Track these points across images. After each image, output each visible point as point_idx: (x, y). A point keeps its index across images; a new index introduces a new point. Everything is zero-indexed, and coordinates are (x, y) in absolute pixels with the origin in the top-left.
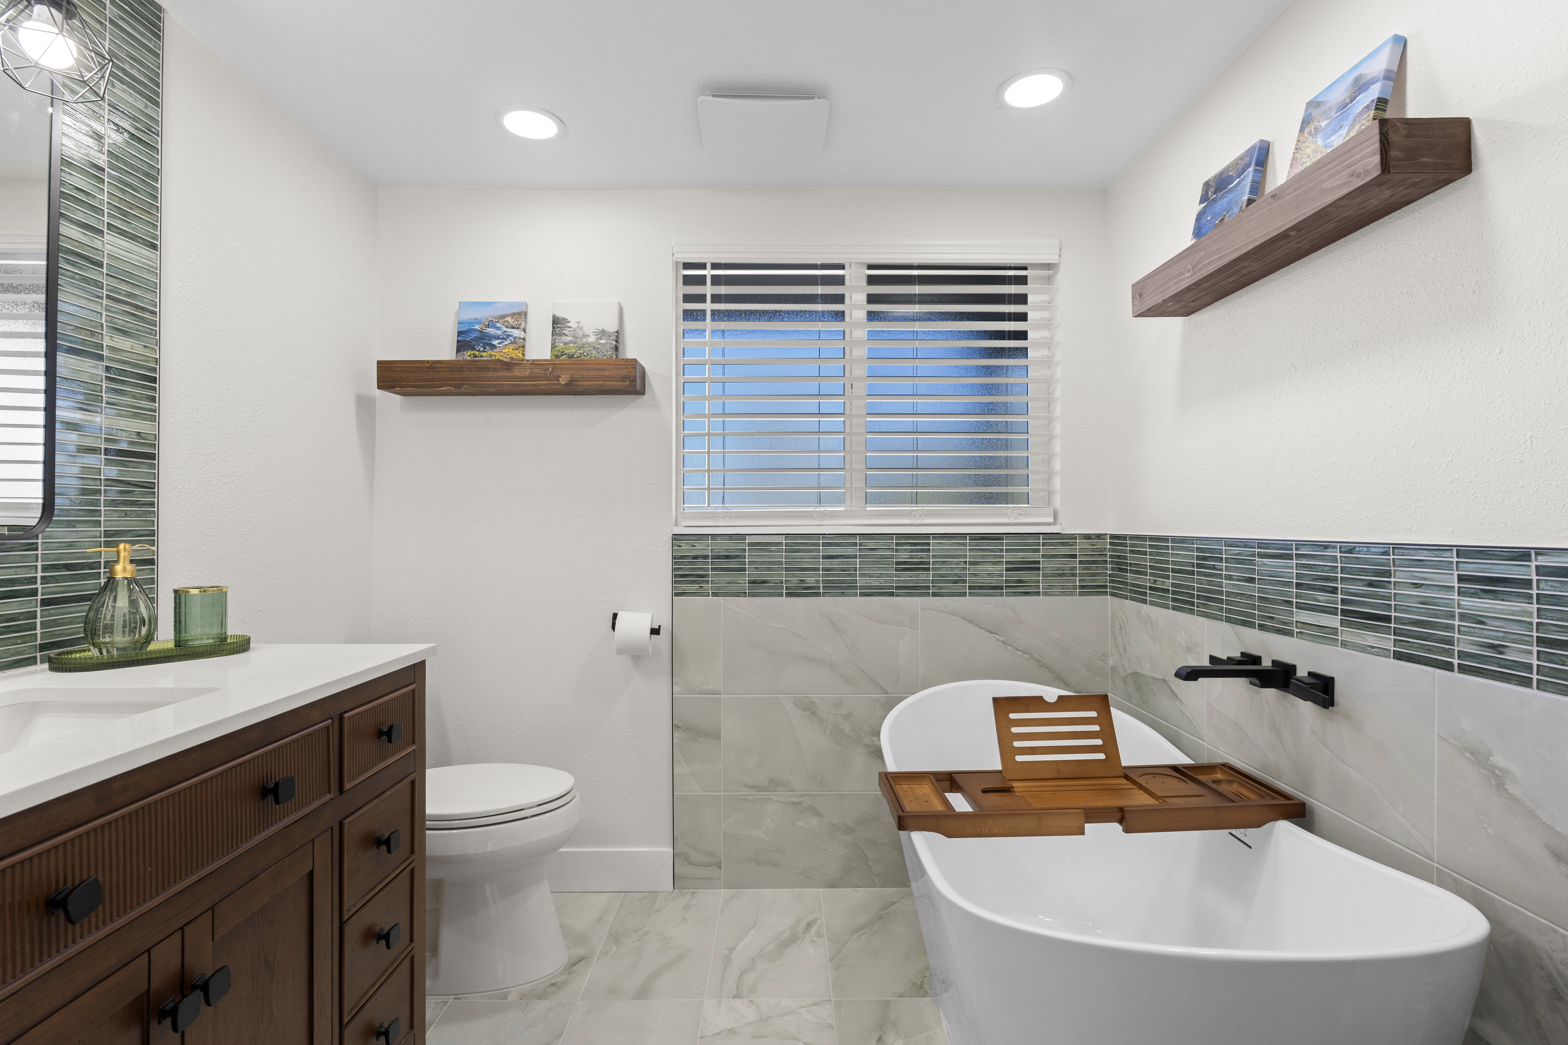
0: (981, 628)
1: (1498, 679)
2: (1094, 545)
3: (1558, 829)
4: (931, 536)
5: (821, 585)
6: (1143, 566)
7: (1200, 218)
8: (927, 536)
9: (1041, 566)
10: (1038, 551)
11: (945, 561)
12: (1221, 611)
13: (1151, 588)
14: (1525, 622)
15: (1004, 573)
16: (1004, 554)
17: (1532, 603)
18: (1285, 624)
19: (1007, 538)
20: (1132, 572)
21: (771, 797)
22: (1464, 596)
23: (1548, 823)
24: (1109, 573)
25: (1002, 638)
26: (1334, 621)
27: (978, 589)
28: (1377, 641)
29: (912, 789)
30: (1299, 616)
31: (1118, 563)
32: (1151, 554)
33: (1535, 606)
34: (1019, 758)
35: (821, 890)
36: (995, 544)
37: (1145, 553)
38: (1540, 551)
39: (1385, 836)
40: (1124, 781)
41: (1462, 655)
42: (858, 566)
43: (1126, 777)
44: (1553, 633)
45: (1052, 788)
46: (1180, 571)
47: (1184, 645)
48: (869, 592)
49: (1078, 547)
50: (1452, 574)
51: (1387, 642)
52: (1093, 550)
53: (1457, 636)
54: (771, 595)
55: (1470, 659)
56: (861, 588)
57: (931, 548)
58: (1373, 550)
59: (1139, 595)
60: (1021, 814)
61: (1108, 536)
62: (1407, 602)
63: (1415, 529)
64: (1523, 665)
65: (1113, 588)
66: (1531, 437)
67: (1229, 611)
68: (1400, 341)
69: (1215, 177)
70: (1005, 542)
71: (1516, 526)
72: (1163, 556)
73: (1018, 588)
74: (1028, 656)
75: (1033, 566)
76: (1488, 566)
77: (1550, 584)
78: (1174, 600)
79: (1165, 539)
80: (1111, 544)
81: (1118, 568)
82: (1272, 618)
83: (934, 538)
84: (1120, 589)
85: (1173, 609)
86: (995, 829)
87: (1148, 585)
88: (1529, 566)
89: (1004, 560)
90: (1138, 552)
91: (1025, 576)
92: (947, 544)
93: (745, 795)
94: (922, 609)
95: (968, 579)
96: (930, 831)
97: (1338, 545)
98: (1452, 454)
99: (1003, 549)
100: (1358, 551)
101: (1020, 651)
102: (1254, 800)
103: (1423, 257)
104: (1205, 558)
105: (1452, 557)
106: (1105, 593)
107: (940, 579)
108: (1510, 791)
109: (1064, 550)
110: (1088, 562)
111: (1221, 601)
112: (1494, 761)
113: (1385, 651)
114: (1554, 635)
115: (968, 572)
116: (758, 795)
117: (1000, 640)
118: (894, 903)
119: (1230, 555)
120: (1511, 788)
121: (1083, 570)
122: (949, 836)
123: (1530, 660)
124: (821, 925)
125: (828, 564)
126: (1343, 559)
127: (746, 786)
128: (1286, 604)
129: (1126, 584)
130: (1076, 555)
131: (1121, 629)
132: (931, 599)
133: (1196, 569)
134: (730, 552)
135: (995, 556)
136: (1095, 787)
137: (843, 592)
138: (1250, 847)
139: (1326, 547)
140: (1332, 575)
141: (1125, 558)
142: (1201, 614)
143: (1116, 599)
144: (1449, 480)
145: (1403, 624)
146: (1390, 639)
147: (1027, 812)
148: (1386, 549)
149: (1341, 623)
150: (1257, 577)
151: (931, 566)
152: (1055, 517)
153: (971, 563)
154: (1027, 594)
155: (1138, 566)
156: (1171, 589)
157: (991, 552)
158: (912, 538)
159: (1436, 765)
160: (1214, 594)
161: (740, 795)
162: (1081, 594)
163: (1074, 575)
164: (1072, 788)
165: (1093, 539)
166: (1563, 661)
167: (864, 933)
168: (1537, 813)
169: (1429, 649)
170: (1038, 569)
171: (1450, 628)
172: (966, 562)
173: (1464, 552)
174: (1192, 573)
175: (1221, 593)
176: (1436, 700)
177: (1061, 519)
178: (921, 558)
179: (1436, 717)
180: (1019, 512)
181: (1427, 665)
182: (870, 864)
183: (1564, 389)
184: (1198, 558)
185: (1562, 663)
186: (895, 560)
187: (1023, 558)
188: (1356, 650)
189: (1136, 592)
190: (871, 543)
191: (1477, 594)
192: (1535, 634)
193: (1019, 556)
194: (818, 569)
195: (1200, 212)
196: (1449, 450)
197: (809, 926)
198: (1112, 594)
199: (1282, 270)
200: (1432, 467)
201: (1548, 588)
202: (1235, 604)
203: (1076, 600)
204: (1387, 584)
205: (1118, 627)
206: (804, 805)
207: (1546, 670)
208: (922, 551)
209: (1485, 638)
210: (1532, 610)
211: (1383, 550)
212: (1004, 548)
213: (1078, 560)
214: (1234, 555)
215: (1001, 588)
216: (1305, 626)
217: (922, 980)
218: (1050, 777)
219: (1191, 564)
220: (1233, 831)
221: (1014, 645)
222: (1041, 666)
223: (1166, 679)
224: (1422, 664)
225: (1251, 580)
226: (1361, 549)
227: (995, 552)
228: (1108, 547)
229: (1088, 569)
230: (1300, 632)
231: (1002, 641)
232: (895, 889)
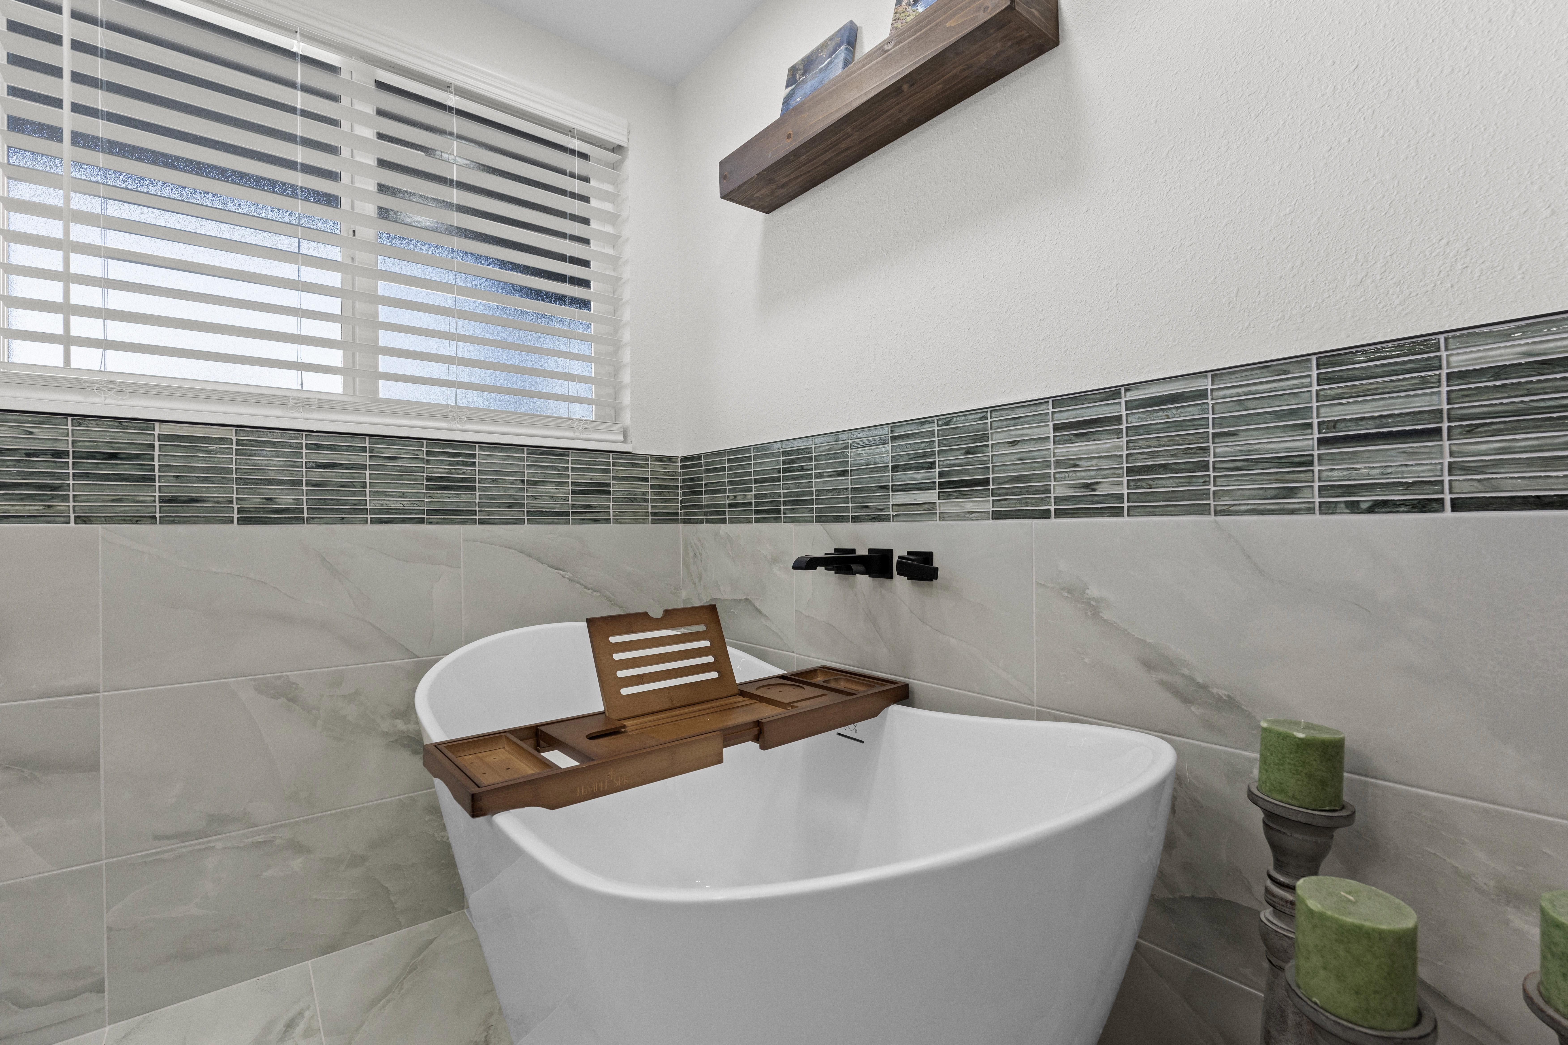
0: (543, 563)
1: (1093, 515)
2: (666, 469)
3: (1148, 641)
4: (477, 445)
5: (305, 507)
6: (721, 484)
7: (788, 101)
8: (471, 444)
9: (611, 489)
10: (608, 471)
11: (496, 479)
12: (811, 512)
13: (730, 505)
14: (1116, 456)
15: (570, 496)
16: (570, 473)
17: (1122, 438)
18: (880, 510)
19: (573, 454)
20: (707, 492)
21: (212, 844)
22: (1059, 444)
23: (1140, 638)
24: (680, 499)
25: (568, 575)
26: (932, 496)
27: (538, 515)
28: (976, 506)
29: (479, 758)
30: (895, 498)
31: (691, 487)
32: (730, 469)
33: (1125, 439)
34: (625, 691)
35: (309, 962)
36: (558, 461)
37: (723, 469)
38: (1129, 387)
39: (986, 695)
40: (740, 699)
41: (1058, 500)
42: (368, 481)
43: (742, 693)
44: (1142, 461)
45: (669, 720)
46: (764, 480)
47: (769, 557)
48: (384, 518)
49: (650, 470)
50: (1048, 425)
51: (986, 504)
52: (664, 474)
53: (1053, 483)
54: (208, 521)
55: (1066, 503)
56: (373, 511)
57: (477, 461)
58: (970, 417)
59: (717, 516)
60: (650, 753)
61: (679, 459)
62: (1004, 462)
63: (1009, 390)
64: (1115, 497)
65: (686, 514)
66: (1117, 285)
67: (819, 510)
68: (992, 212)
69: (803, 60)
70: (570, 458)
71: (1104, 370)
72: (744, 468)
73: (587, 515)
74: (599, 594)
75: (603, 490)
76: (1081, 411)
77: (1137, 416)
78: (757, 512)
79: (746, 449)
80: (682, 467)
81: (691, 491)
82: (867, 507)
83: (481, 448)
84: (694, 514)
85: (755, 522)
86: (617, 780)
87: (727, 502)
88: (1119, 403)
89: (570, 481)
90: (716, 470)
91: (594, 500)
92: (497, 459)
93: (157, 854)
94: (465, 540)
95: (526, 502)
96: (524, 807)
97: (935, 419)
98: (1044, 312)
99: (568, 467)
100: (956, 421)
101: (588, 589)
102: (863, 692)
103: (1014, 128)
104: (792, 461)
105: (1048, 409)
106: (677, 521)
107: (489, 501)
108: (1105, 618)
109: (635, 472)
110: (660, 487)
111: (810, 502)
112: (1090, 594)
113: (983, 514)
114: (1142, 462)
115: (526, 494)
116: (184, 847)
117: (566, 576)
118: (432, 941)
119: (821, 452)
120: (1106, 615)
121: (655, 495)
122: (552, 807)
123: (1121, 490)
124: (312, 1017)
125: (317, 475)
126: (940, 432)
127: (158, 837)
128: (882, 490)
129: (701, 506)
130: (648, 478)
131: (695, 556)
132: (478, 526)
133: (782, 475)
134: (119, 449)
135: (561, 476)
136: (715, 709)
137: (343, 518)
138: (862, 742)
139: (923, 424)
140: (929, 450)
141: (700, 479)
142: (788, 520)
143: (689, 526)
144: (1041, 338)
145: (1001, 484)
146: (988, 501)
147: (657, 747)
148: (983, 414)
149: (939, 496)
150: (850, 469)
151: (477, 485)
152: (625, 435)
153: (530, 483)
154: (596, 521)
155: (715, 485)
156: (753, 501)
157: (554, 470)
158: (450, 447)
159: (1034, 612)
160: (802, 496)
161: (144, 856)
162: (654, 522)
163: (646, 500)
164: (692, 715)
165: (665, 462)
166: (1149, 485)
167: (388, 1002)
168: (1130, 631)
169: (1027, 502)
170: (608, 492)
171: (1046, 477)
172: (523, 481)
173: (1059, 401)
174: (778, 479)
175: (811, 493)
176: (1034, 550)
177: (632, 437)
178: (464, 473)
179: (1034, 566)
180: (586, 425)
181: (1025, 518)
182: (393, 898)
183: (1145, 236)
184: (784, 463)
185: (1148, 487)
186: (425, 475)
187: (591, 479)
188: (955, 520)
189: (712, 513)
190: (389, 450)
191: (1071, 440)
192: (1125, 465)
193: (586, 477)
194: (300, 483)
195: (787, 95)
196: (1041, 309)
197: (290, 1025)
198: (685, 522)
199: (871, 155)
200: (1025, 328)
201: (1136, 420)
202: (826, 501)
203: (649, 529)
204: (985, 448)
205: (691, 555)
206: (278, 842)
207: (1135, 496)
208: (465, 464)
209: (1079, 479)
210: (1121, 444)
211: (979, 415)
212: (570, 466)
213: (650, 484)
214: (825, 451)
215: (566, 514)
216: (901, 507)
217: (486, 1034)
218: (663, 708)
219: (776, 471)
220: (841, 730)
221: (582, 582)
222: (613, 604)
223: (749, 597)
224: (1020, 518)
225: (844, 473)
226: (958, 418)
227: (559, 470)
228: (679, 471)
229: (660, 494)
230: (897, 515)
231: (568, 579)
232: (432, 922)
